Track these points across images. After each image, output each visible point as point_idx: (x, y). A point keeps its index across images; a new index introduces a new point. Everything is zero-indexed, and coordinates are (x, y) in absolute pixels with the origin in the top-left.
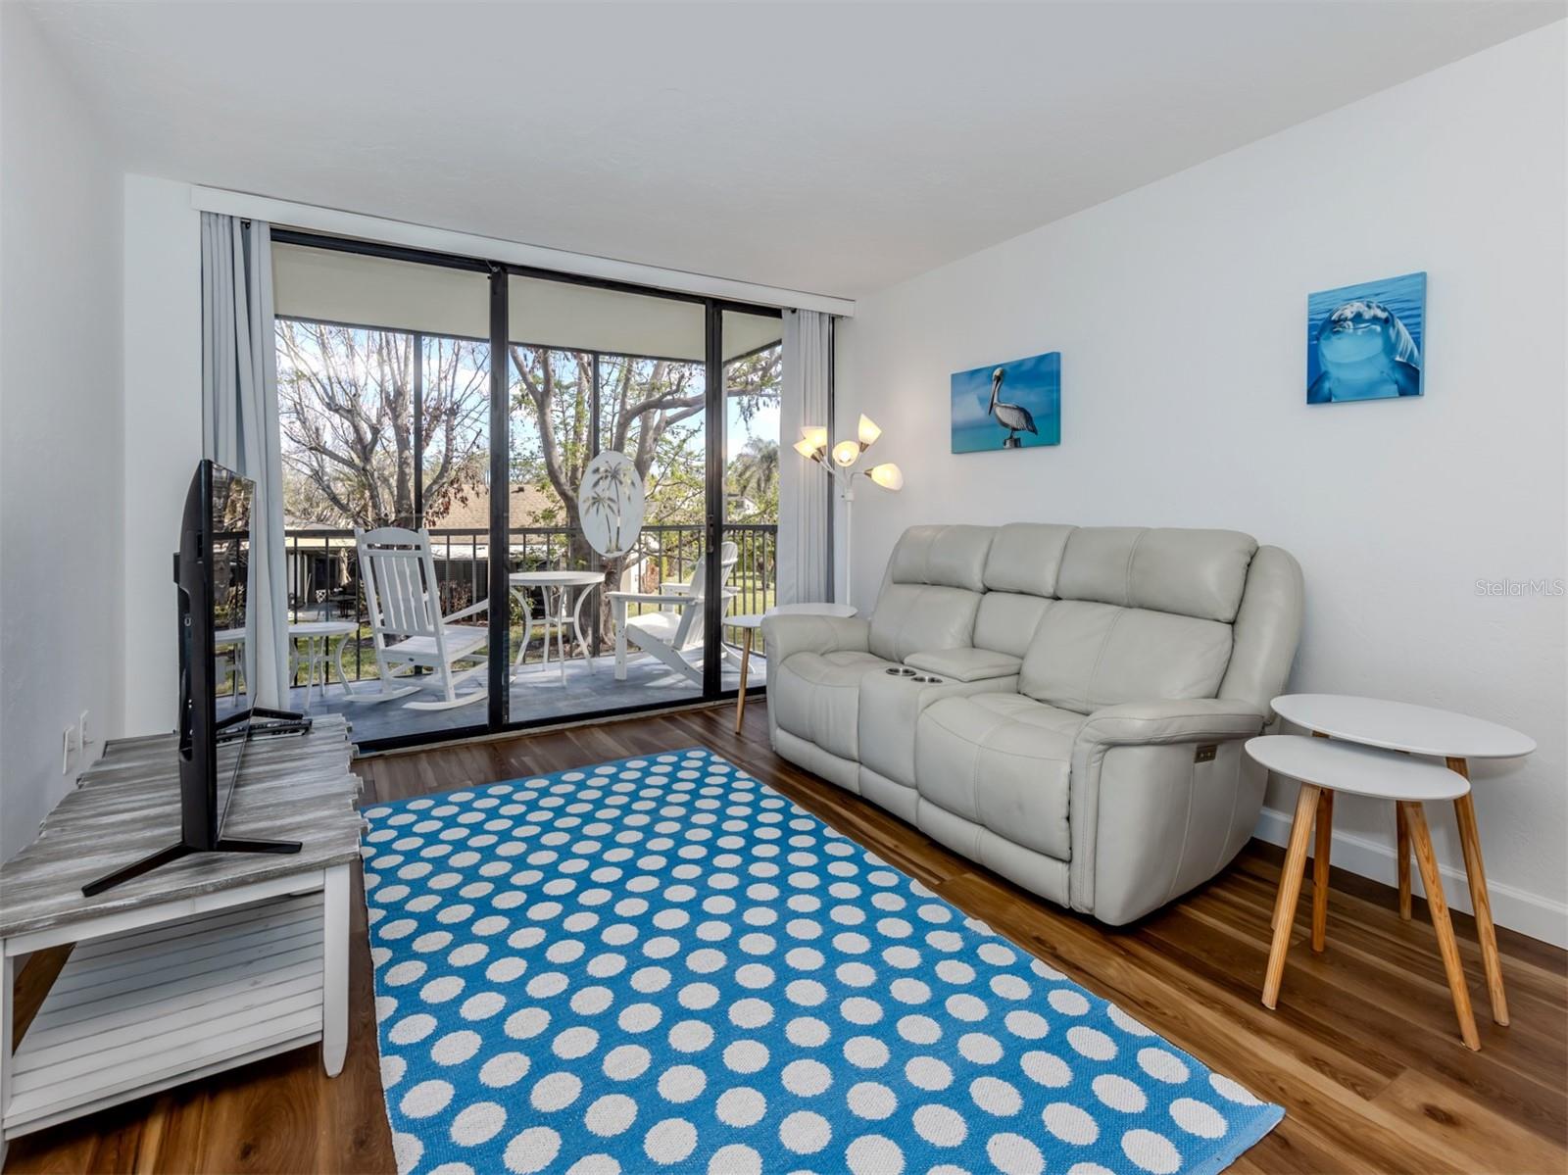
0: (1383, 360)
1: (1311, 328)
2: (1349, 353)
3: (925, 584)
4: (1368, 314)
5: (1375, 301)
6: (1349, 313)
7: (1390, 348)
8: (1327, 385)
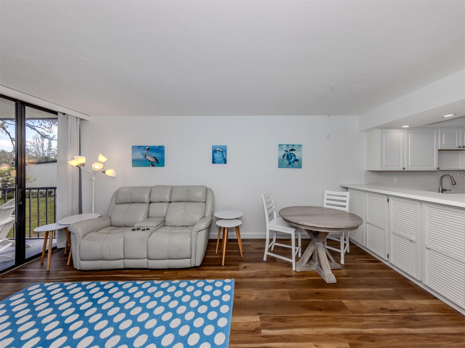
0: (222, 158)
1: (213, 151)
2: (218, 156)
3: (129, 203)
4: (220, 150)
5: (221, 148)
6: (218, 150)
7: (223, 156)
8: (215, 161)
